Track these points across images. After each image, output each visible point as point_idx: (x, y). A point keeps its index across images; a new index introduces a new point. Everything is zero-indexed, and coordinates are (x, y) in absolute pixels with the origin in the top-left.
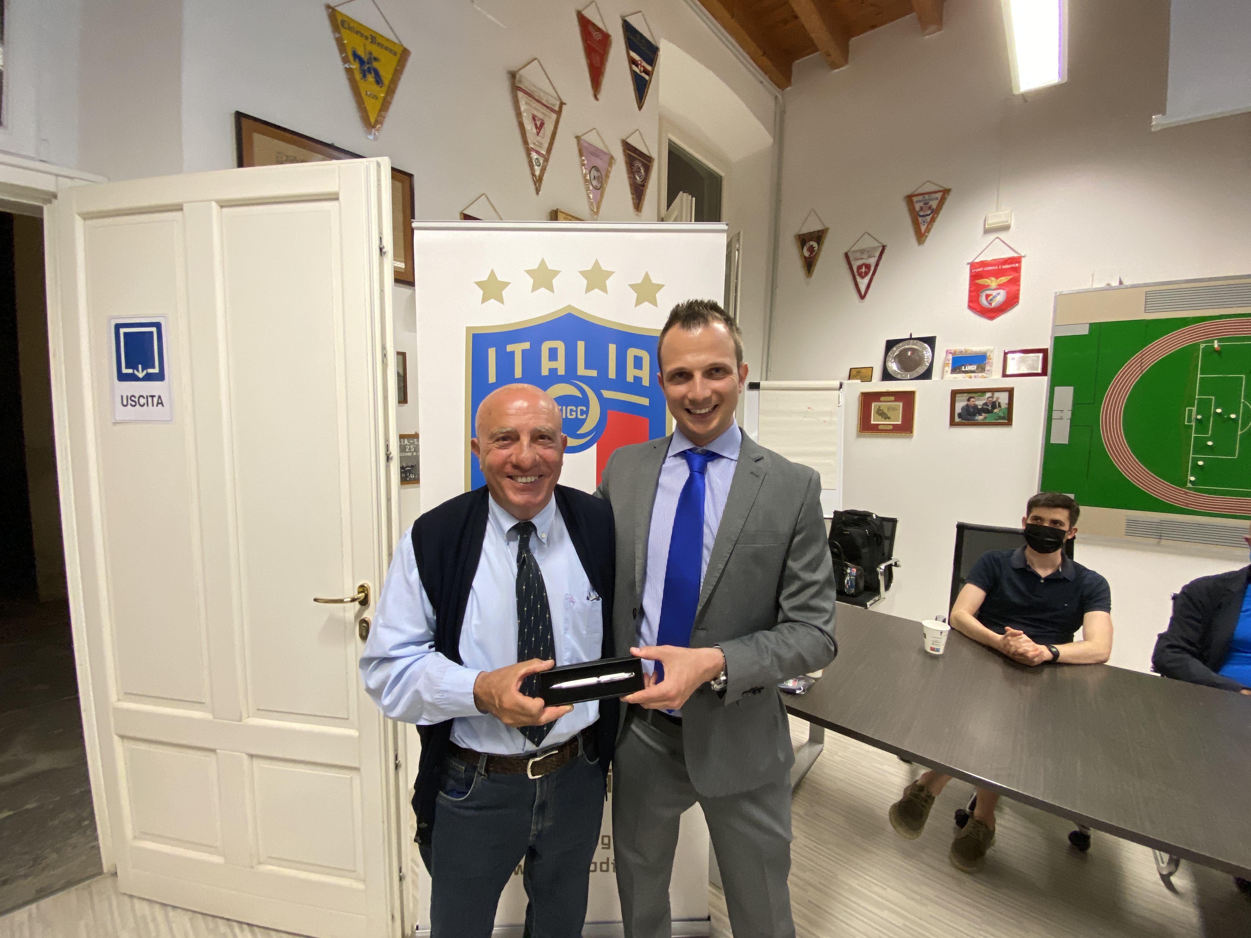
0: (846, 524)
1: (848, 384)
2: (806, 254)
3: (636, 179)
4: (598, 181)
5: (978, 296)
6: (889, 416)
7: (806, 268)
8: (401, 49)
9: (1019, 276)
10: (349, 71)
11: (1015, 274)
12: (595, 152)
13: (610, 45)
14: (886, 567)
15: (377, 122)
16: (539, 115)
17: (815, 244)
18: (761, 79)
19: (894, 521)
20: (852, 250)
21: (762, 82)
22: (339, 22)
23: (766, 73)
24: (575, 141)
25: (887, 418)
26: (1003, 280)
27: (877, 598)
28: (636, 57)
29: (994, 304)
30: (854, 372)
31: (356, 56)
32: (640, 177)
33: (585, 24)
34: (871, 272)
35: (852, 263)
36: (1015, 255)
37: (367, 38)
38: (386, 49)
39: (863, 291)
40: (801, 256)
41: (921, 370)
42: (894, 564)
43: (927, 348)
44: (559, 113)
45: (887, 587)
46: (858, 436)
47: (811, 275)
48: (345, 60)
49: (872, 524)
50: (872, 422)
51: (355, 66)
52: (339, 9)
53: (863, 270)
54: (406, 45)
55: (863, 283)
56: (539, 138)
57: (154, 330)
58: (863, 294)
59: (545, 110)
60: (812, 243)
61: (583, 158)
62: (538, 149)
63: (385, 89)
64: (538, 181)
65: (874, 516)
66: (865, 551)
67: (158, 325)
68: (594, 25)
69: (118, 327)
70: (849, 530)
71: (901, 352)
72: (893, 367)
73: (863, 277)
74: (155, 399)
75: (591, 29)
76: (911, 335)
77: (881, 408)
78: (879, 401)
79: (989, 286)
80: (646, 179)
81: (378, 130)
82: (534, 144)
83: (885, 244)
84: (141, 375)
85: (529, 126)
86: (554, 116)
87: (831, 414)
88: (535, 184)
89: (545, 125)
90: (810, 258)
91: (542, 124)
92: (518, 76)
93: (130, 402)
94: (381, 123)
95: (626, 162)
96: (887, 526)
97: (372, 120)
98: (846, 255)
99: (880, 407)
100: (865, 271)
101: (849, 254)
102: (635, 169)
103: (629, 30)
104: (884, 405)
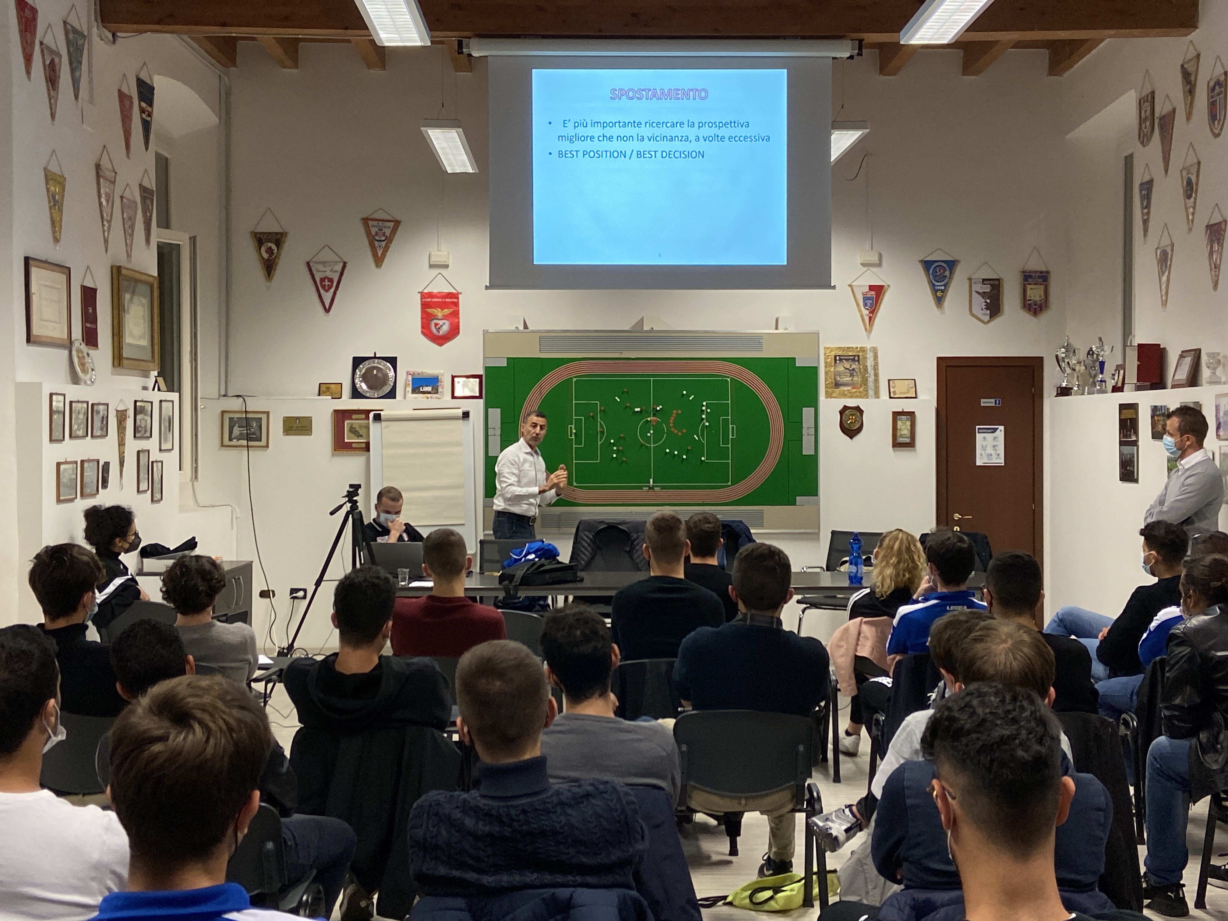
2: (266, 256)
3: (147, 216)
4: (131, 228)
5: (429, 324)
6: (361, 434)
7: (265, 272)
8: (64, 179)
9: (458, 310)
11: (455, 308)
12: (129, 205)
13: (133, 106)
16: (108, 191)
17: (274, 247)
18: (207, 63)
20: (313, 260)
25: (358, 435)
26: (447, 311)
28: (143, 104)
29: (441, 332)
30: (323, 388)
32: (149, 212)
33: (120, 97)
34: (334, 287)
35: (315, 273)
36: (454, 291)
37: (55, 181)
39: (328, 305)
40: (259, 257)
41: (387, 389)
43: (389, 368)
44: (114, 183)
46: (333, 455)
47: (272, 279)
50: (346, 441)
51: (52, 204)
52: (48, 167)
53: (326, 283)
54: (65, 175)
55: (327, 297)
56: (108, 209)
59: (110, 185)
60: (270, 244)
62: (107, 220)
63: (60, 212)
64: (106, 243)
68: (125, 96)
71: (367, 370)
72: (361, 384)
73: (326, 291)
75: (125, 100)
76: (375, 354)
77: (354, 426)
78: (352, 419)
79: (436, 316)
80: (152, 213)
81: (60, 243)
82: (106, 216)
83: (345, 260)
85: (104, 203)
86: (113, 186)
89: (110, 197)
90: (268, 260)
92: (99, 165)
94: (61, 236)
95: (142, 203)
97: (58, 236)
98: (308, 264)
99: (352, 425)
100: (328, 285)
101: (311, 264)
102: (146, 206)
103: (139, 84)
104: (356, 422)
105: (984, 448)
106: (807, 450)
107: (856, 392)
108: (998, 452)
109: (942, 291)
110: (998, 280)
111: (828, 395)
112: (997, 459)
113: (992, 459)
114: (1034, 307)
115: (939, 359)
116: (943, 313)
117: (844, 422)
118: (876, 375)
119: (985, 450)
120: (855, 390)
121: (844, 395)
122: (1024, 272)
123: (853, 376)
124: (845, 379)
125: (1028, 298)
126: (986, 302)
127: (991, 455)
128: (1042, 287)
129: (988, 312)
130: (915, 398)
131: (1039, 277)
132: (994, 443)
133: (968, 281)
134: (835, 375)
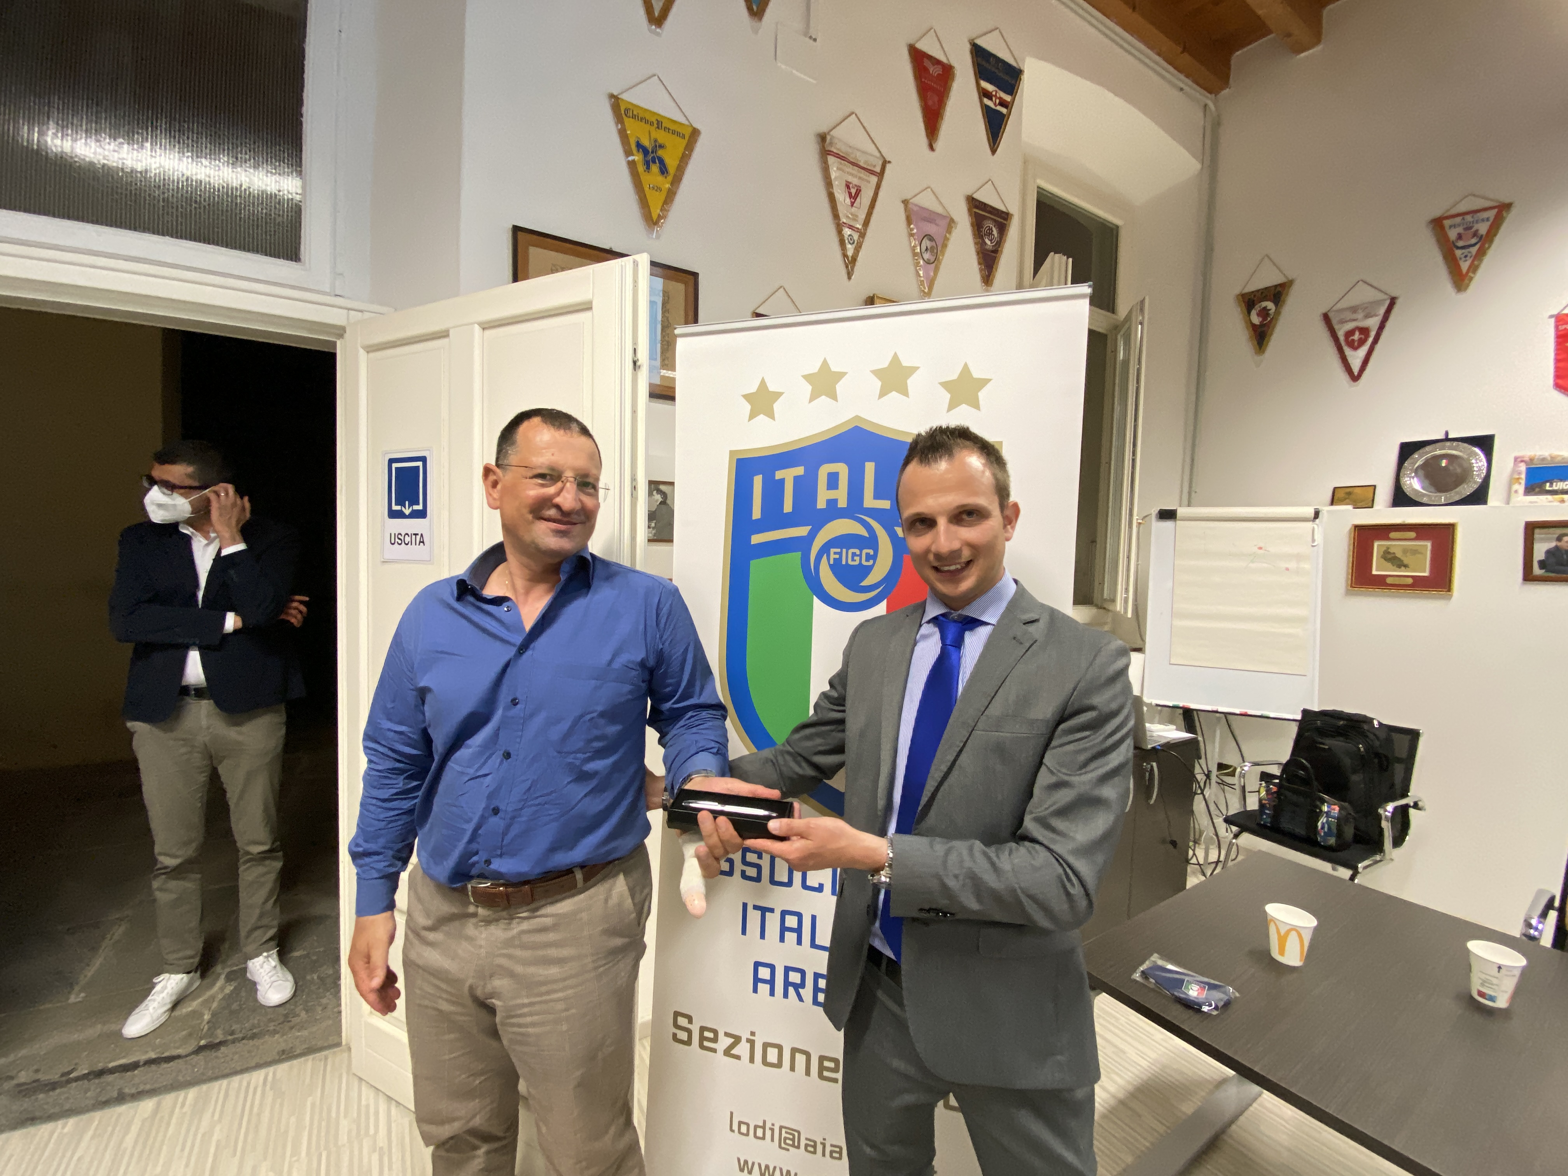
0: (1322, 732)
1: (1328, 511)
2: (1257, 321)
3: (986, 244)
4: (932, 251)
6: (1406, 562)
7: (1256, 343)
8: (690, 130)
10: (632, 165)
12: (930, 217)
13: (953, 79)
14: (1396, 808)
15: (659, 217)
16: (855, 181)
17: (1270, 305)
18: (1182, 85)
19: (1413, 735)
20: (1334, 308)
21: (1182, 89)
22: (623, 112)
23: (1187, 76)
24: (902, 205)
25: (1401, 565)
27: (1378, 857)
28: (990, 87)
30: (1340, 494)
31: (639, 145)
32: (991, 241)
33: (918, 58)
34: (1370, 340)
35: (1336, 327)
37: (652, 124)
38: (674, 132)
39: (1356, 371)
40: (1246, 322)
41: (1467, 489)
42: (1412, 804)
43: (1476, 454)
44: (881, 175)
45: (1398, 841)
46: (1348, 593)
47: (1263, 352)
48: (628, 153)
49: (1371, 736)
50: (1374, 572)
51: (637, 157)
52: (624, 97)
53: (1357, 336)
54: (695, 125)
55: (1356, 358)
56: (854, 209)
57: (420, 464)
58: (1356, 374)
59: (863, 174)
60: (1264, 304)
61: (912, 226)
62: (851, 224)
63: (670, 178)
64: (850, 263)
65: (1376, 723)
66: (1355, 778)
67: (423, 459)
68: (930, 57)
69: (391, 461)
70: (1328, 743)
71: (1427, 461)
72: (1413, 484)
73: (1355, 348)
74: (418, 537)
75: (927, 63)
76: (1447, 433)
77: (1391, 551)
78: (1388, 539)
80: (999, 243)
81: (661, 227)
82: (848, 217)
83: (1394, 295)
84: (407, 512)
85: (841, 197)
86: (874, 179)
87: (1299, 557)
88: (847, 267)
89: (862, 192)
90: (1262, 325)
91: (858, 192)
92: (828, 138)
93: (397, 540)
94: (664, 217)
95: (972, 225)
96: (1401, 743)
97: (655, 217)
98: (1326, 318)
99: (1388, 548)
100: (1360, 339)
101: (1331, 315)
102: (984, 230)
103: (981, 56)
104: (1397, 545)
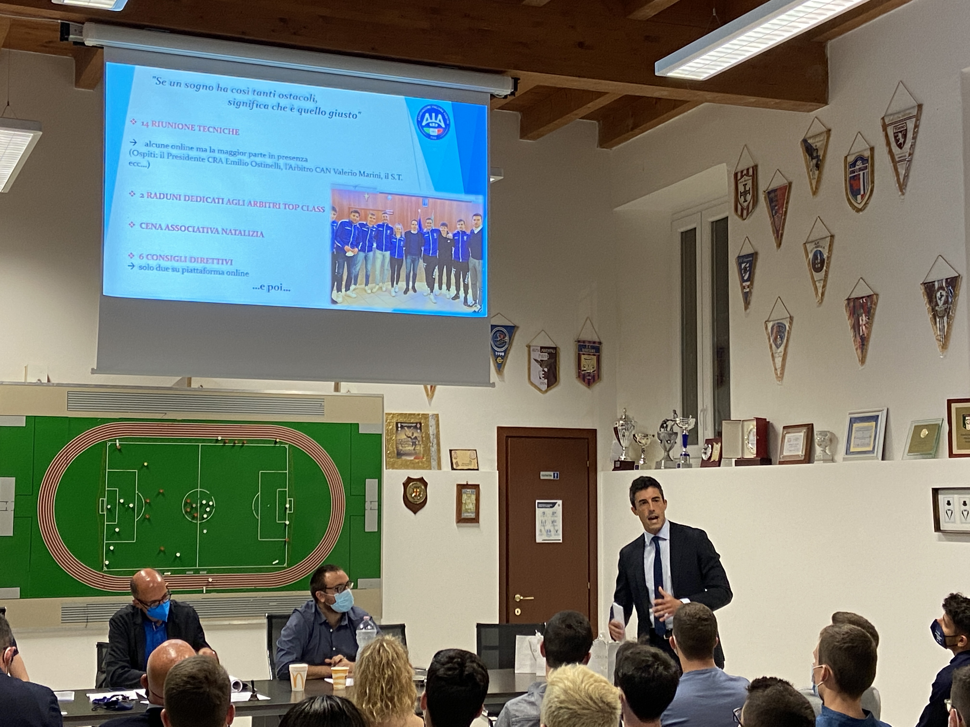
105: (543, 523)
106: (370, 526)
107: (418, 462)
108: (556, 528)
109: (503, 357)
110: (555, 348)
111: (392, 466)
112: (555, 535)
113: (551, 535)
114: (588, 378)
115: (500, 429)
116: (504, 381)
117: (408, 496)
118: (438, 444)
119: (544, 526)
120: (417, 461)
121: (406, 466)
122: (579, 341)
123: (416, 445)
124: (408, 448)
125: (583, 369)
126: (543, 371)
127: (550, 531)
128: (595, 357)
129: (546, 380)
130: (478, 470)
131: (593, 348)
132: (553, 519)
133: (526, 349)
134: (396, 443)
